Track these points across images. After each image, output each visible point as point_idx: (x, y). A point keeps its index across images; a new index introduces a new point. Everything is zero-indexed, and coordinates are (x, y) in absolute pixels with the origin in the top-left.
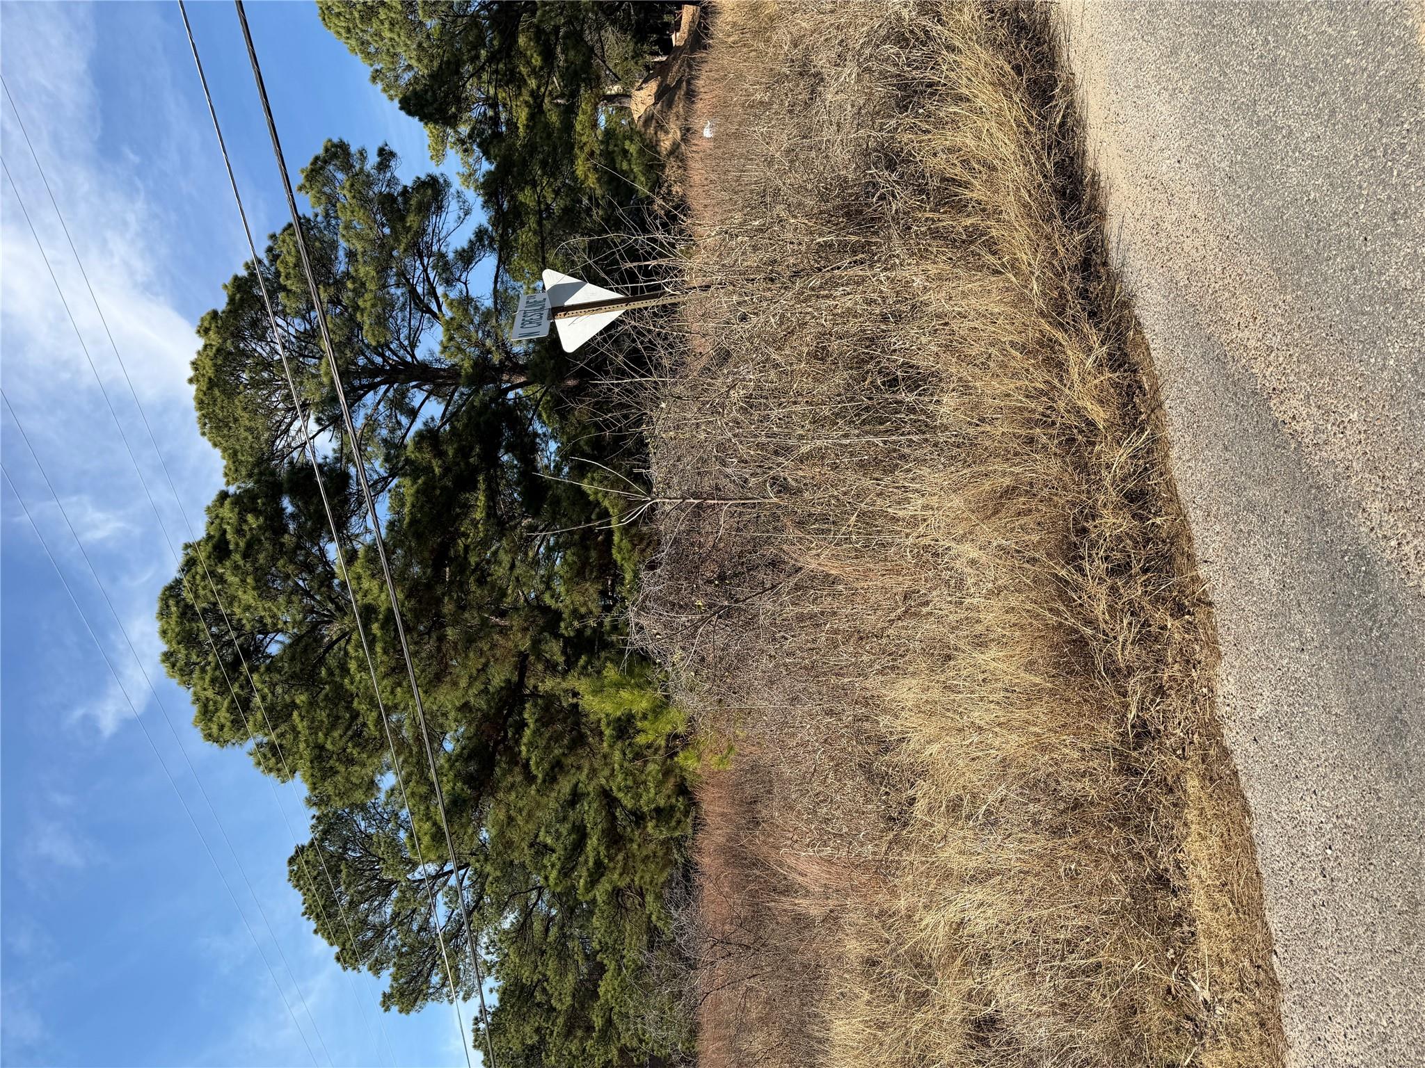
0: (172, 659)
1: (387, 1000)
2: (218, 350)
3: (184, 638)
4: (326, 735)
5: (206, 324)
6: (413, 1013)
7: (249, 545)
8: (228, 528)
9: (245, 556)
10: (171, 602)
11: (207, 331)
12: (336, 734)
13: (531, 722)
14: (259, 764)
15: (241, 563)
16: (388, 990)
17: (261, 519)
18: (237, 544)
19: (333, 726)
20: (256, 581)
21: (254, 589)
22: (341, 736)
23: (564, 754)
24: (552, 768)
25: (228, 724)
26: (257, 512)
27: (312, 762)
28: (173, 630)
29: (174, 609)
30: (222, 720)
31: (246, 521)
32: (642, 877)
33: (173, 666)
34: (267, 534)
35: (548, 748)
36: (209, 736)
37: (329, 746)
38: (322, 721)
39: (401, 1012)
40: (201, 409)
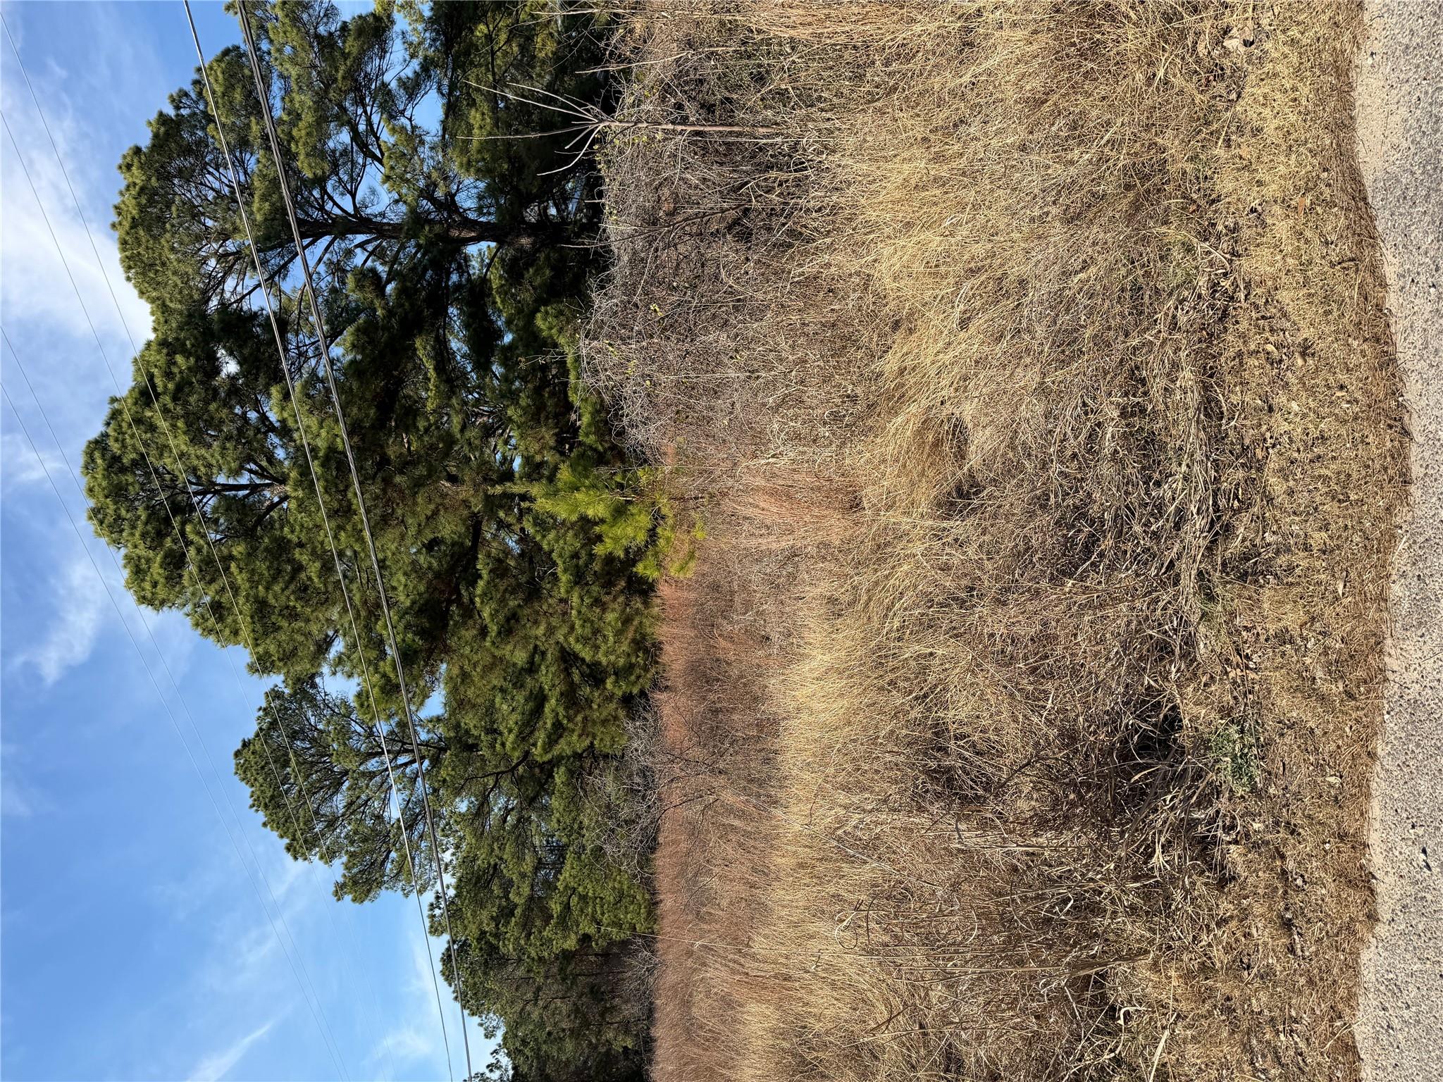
0: (100, 516)
1: (340, 891)
2: (142, 189)
3: (111, 492)
4: (267, 589)
5: (129, 159)
6: (366, 902)
7: (179, 388)
8: (156, 371)
9: (175, 399)
10: (97, 455)
11: (129, 167)
12: (277, 588)
13: (485, 574)
14: (197, 625)
15: (171, 406)
16: (341, 880)
17: (192, 360)
18: (165, 386)
19: (274, 579)
20: (189, 424)
21: (185, 433)
22: (283, 590)
23: (519, 606)
24: (508, 620)
25: (162, 580)
26: (187, 354)
27: (252, 617)
28: (99, 485)
29: (99, 461)
30: (156, 577)
31: (175, 363)
32: (601, 740)
33: (101, 522)
34: (198, 376)
35: (503, 601)
36: (143, 599)
37: (272, 601)
38: (261, 574)
39: (354, 900)
40: (124, 250)
